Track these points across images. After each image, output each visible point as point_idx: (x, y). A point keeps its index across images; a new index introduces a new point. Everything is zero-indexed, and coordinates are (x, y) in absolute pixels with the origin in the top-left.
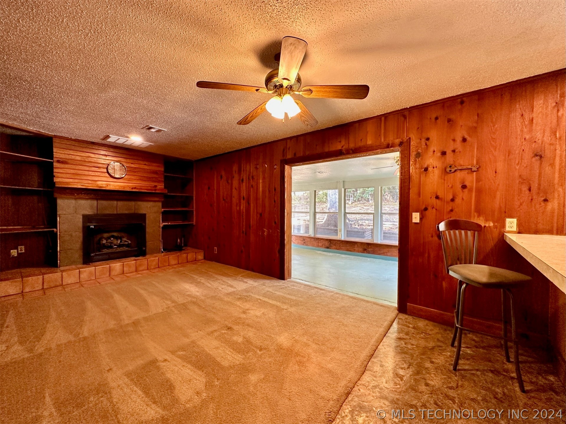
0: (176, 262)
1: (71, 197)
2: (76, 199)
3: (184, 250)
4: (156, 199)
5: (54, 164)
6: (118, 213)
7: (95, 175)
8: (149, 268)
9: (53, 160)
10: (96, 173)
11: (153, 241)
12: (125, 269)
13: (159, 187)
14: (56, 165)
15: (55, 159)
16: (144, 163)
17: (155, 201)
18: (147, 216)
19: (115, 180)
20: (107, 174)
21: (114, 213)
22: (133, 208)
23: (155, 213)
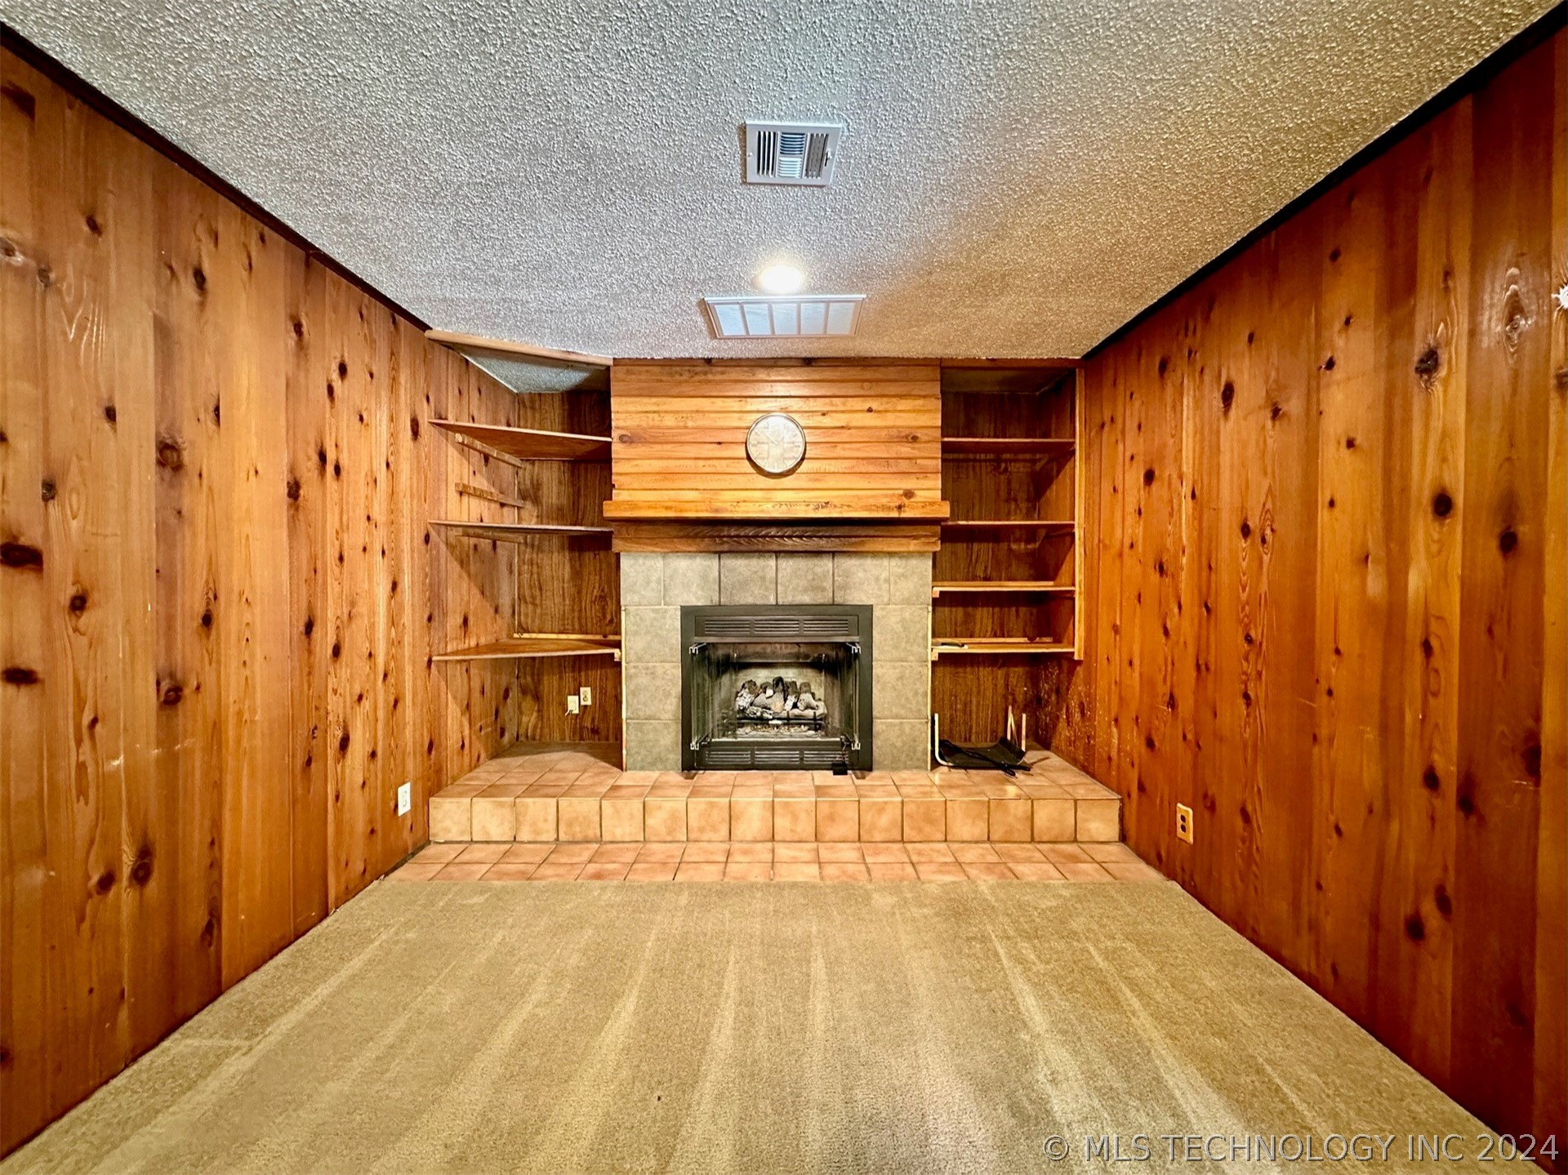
0: (978, 830)
1: (651, 548)
2: (664, 555)
3: (1026, 768)
4: (913, 545)
5: (614, 448)
6: (780, 603)
7: (713, 470)
8: (864, 837)
9: (610, 436)
10: (716, 462)
11: (897, 717)
12: (779, 822)
13: (921, 496)
14: (617, 449)
15: (615, 434)
16: (866, 406)
17: (909, 555)
18: (877, 613)
19: (771, 483)
20: (747, 462)
21: (767, 603)
22: (828, 584)
23: (907, 602)
